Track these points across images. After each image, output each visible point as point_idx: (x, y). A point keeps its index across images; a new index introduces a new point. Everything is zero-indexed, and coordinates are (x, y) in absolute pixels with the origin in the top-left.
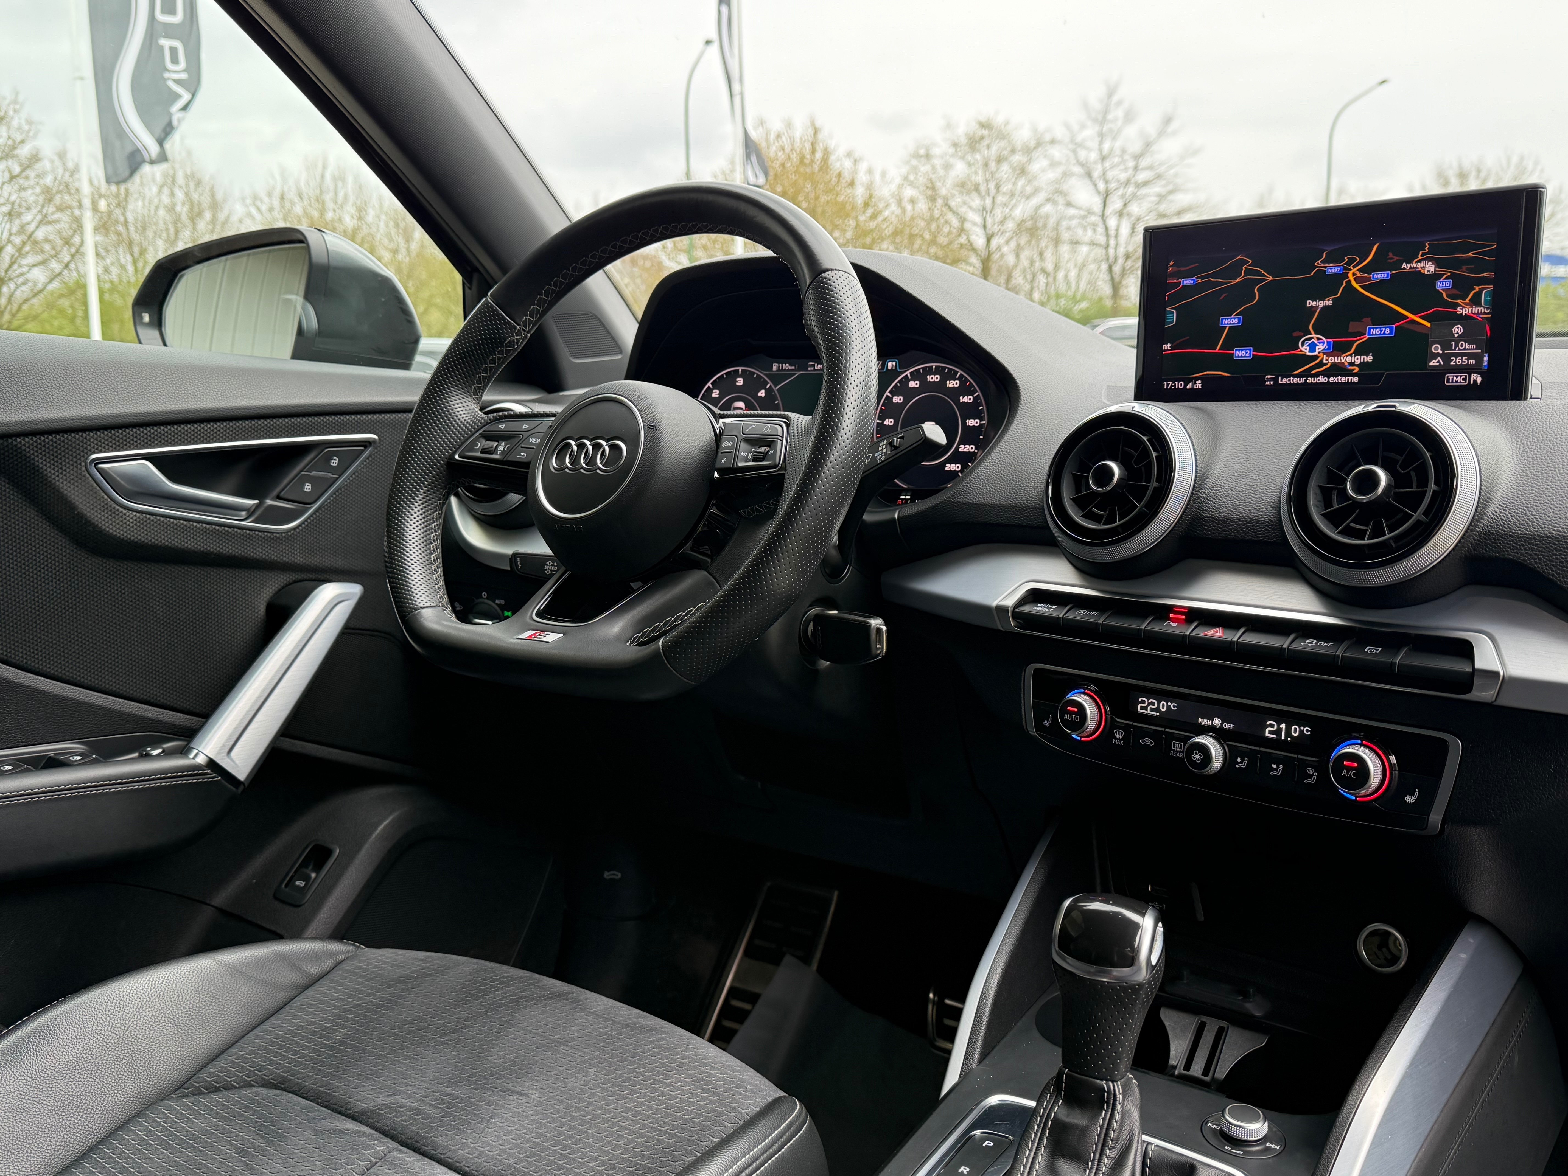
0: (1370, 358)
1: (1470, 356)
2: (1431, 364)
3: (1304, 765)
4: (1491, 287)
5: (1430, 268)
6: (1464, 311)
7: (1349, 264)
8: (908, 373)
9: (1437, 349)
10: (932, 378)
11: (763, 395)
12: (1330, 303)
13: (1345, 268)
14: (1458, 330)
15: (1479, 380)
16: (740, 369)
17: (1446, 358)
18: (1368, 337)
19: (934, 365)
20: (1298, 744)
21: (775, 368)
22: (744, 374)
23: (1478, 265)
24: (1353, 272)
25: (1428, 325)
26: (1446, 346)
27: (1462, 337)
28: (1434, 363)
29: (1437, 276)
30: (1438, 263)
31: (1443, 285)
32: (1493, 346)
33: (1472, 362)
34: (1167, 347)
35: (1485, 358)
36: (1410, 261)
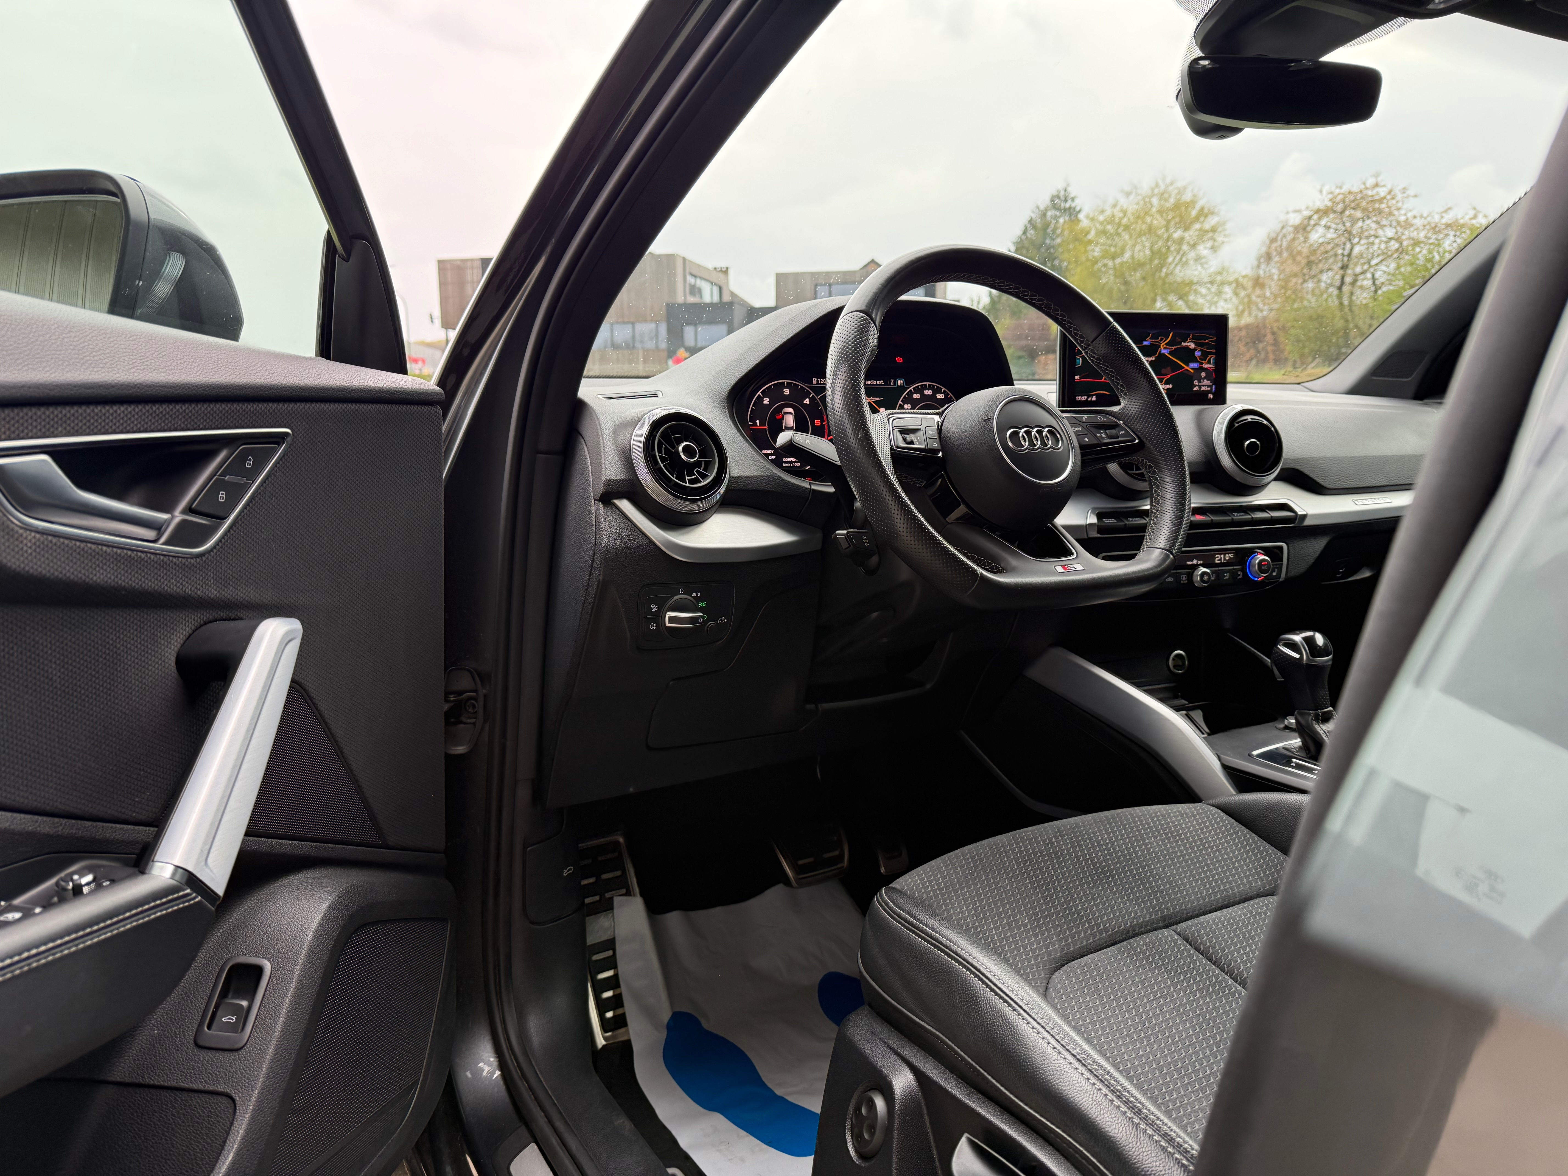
0: (1170, 386)
1: (1209, 386)
3: (1237, 570)
4: (1214, 357)
5: (1192, 346)
6: (1205, 366)
7: (1161, 340)
8: (911, 388)
9: (1196, 382)
10: (928, 392)
11: (808, 403)
12: (1153, 359)
13: (1159, 343)
14: (1203, 374)
15: (1212, 397)
16: (786, 381)
17: (1200, 386)
18: (1169, 376)
19: (927, 383)
20: (1228, 563)
21: (815, 382)
22: (789, 386)
23: (1209, 346)
24: (1162, 345)
25: (1192, 371)
26: (1200, 382)
27: (1205, 378)
28: (1195, 389)
29: (1195, 350)
30: (1196, 344)
31: (1197, 354)
32: (1215, 382)
33: (1209, 389)
34: (1077, 377)
35: (1214, 387)
36: (1185, 342)
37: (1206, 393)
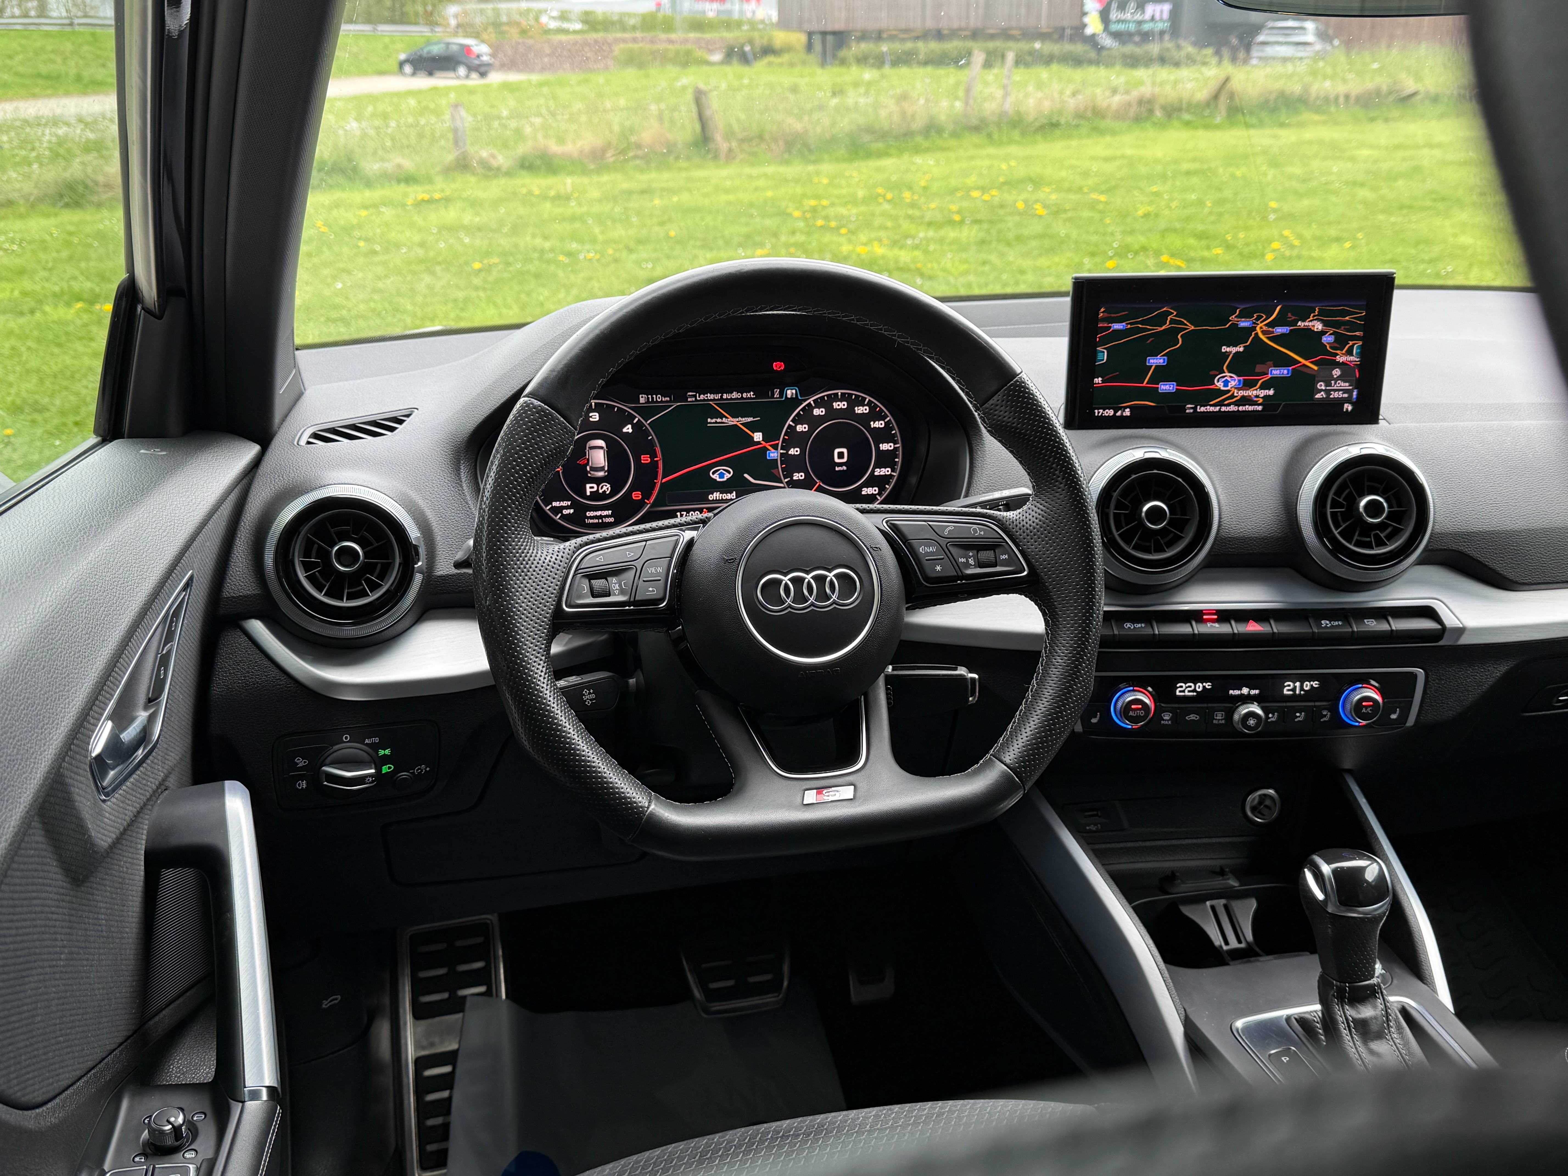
0: (1271, 392)
1: (1345, 391)
2: (1316, 397)
3: (1319, 709)
4: (1360, 343)
5: (1318, 326)
6: (1340, 359)
7: (1257, 319)
8: (811, 401)
9: (1321, 386)
10: (838, 405)
11: (630, 431)
12: (1241, 349)
13: (1254, 323)
14: (1337, 372)
15: (1351, 410)
16: (593, 402)
17: (1328, 392)
18: (1270, 376)
19: (839, 392)
20: (1312, 695)
21: (642, 400)
22: (599, 408)
23: (1352, 326)
24: (1261, 326)
25: (1316, 368)
26: (1328, 384)
27: (1339, 378)
28: (1318, 396)
29: (1323, 333)
30: (1325, 323)
31: (1327, 339)
32: (1358, 384)
33: (1346, 395)
34: (1098, 380)
35: (1355, 393)
36: (1304, 321)
37: (1341, 402)
